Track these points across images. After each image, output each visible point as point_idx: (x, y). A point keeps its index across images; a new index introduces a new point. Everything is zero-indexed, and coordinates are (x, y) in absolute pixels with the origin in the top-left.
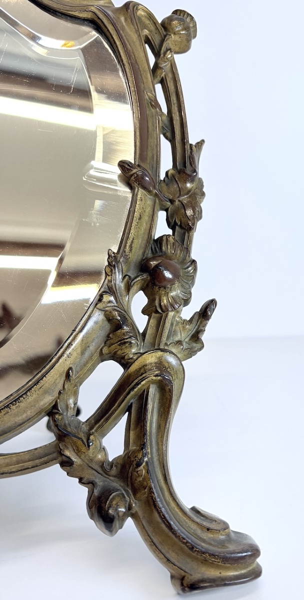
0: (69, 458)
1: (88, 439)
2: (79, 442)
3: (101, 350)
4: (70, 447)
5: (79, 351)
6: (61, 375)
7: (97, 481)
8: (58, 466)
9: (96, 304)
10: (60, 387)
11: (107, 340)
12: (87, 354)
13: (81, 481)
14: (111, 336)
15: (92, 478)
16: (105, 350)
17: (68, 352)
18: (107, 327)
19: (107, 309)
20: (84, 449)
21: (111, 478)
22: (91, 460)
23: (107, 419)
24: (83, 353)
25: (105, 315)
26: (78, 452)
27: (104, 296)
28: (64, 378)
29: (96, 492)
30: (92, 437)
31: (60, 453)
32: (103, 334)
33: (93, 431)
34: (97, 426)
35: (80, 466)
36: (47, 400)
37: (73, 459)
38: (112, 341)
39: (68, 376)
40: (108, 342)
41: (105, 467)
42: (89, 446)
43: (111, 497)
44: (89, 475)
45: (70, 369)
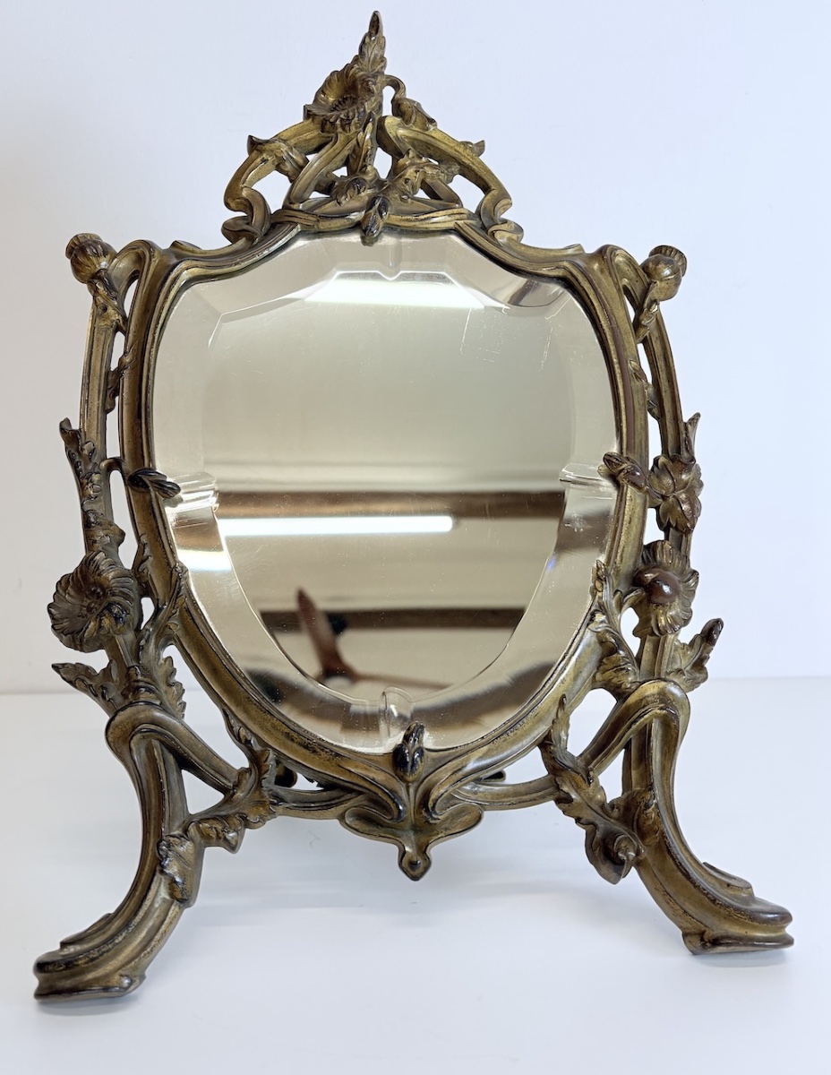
0: (568, 794)
1: (588, 775)
2: (579, 778)
3: (594, 677)
4: (568, 783)
5: (572, 676)
6: (554, 703)
7: (597, 822)
8: (553, 802)
9: (588, 625)
10: (553, 716)
11: (600, 666)
12: (579, 681)
13: (578, 820)
14: (604, 661)
15: (591, 818)
16: (599, 677)
17: (562, 677)
18: (599, 650)
19: (599, 630)
20: (584, 785)
21: (612, 820)
22: (591, 799)
23: (606, 755)
24: (575, 678)
25: (597, 637)
26: (577, 788)
27: (597, 615)
28: (557, 706)
29: (599, 835)
30: (591, 773)
31: (558, 788)
32: (595, 658)
33: (591, 766)
34: (595, 761)
35: (579, 804)
36: (541, 730)
37: (573, 796)
38: (606, 667)
39: (561, 704)
40: (601, 667)
41: (605, 809)
42: (589, 783)
43: (618, 839)
44: (587, 815)
45: (564, 696)
